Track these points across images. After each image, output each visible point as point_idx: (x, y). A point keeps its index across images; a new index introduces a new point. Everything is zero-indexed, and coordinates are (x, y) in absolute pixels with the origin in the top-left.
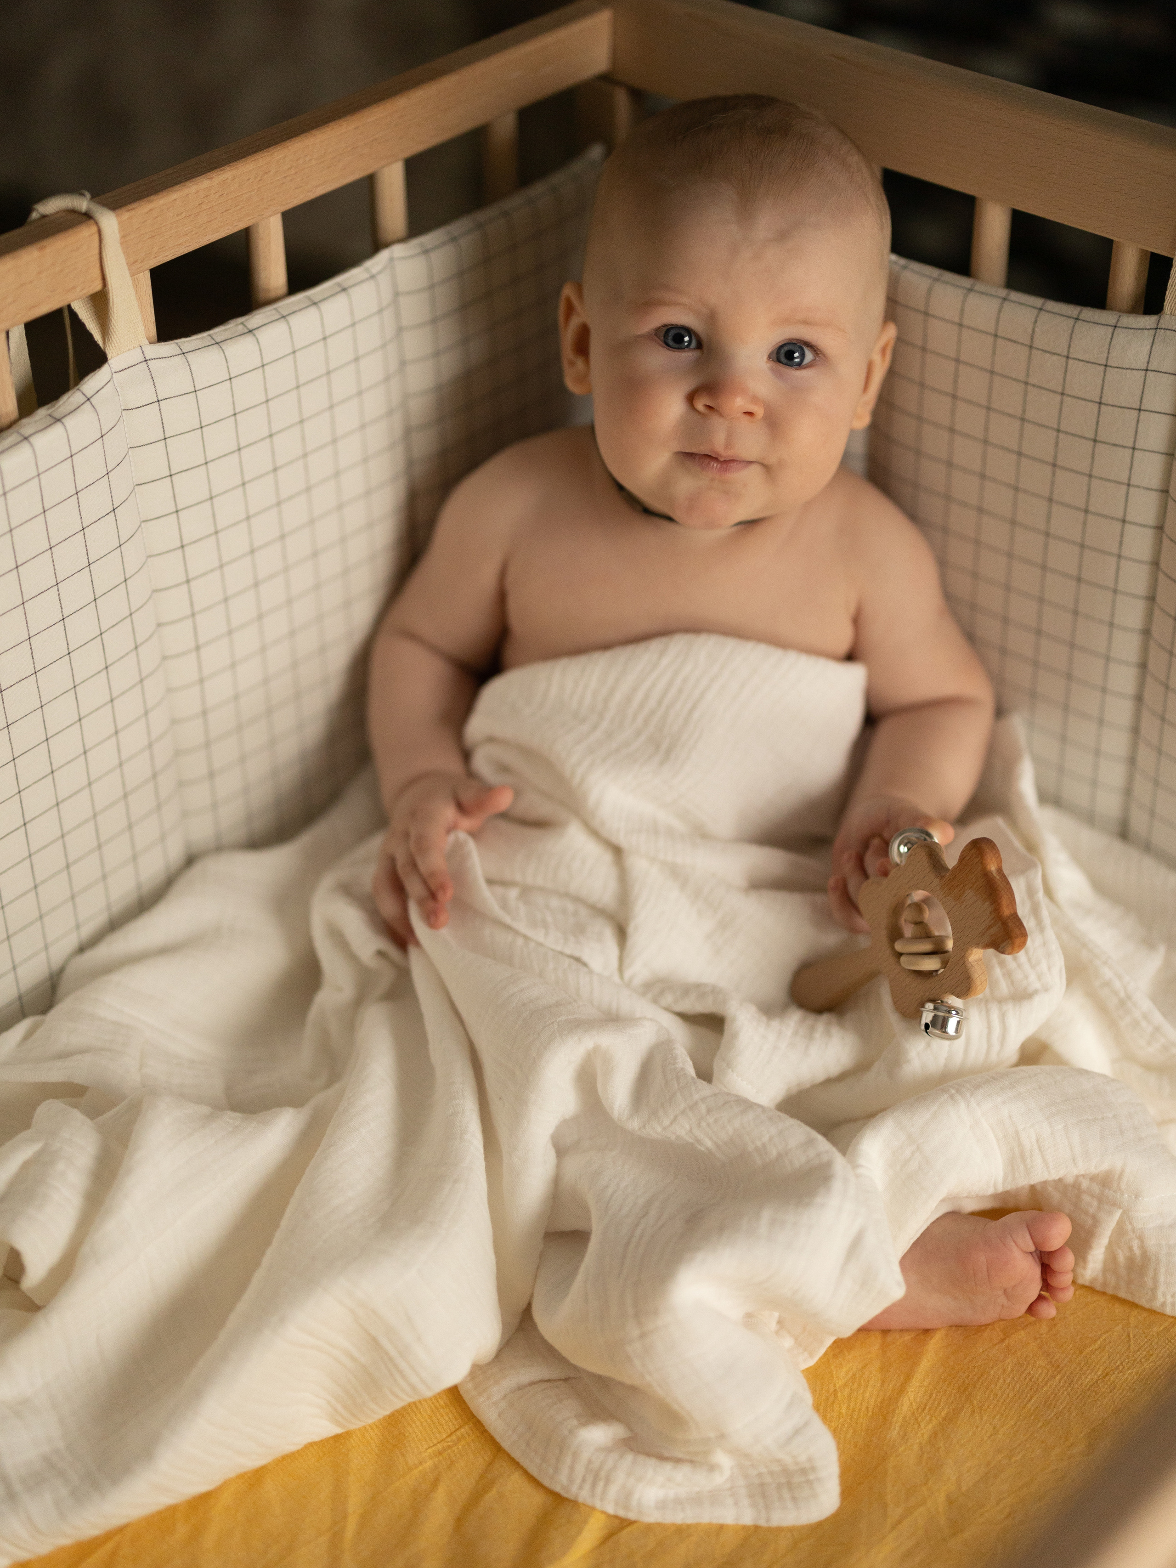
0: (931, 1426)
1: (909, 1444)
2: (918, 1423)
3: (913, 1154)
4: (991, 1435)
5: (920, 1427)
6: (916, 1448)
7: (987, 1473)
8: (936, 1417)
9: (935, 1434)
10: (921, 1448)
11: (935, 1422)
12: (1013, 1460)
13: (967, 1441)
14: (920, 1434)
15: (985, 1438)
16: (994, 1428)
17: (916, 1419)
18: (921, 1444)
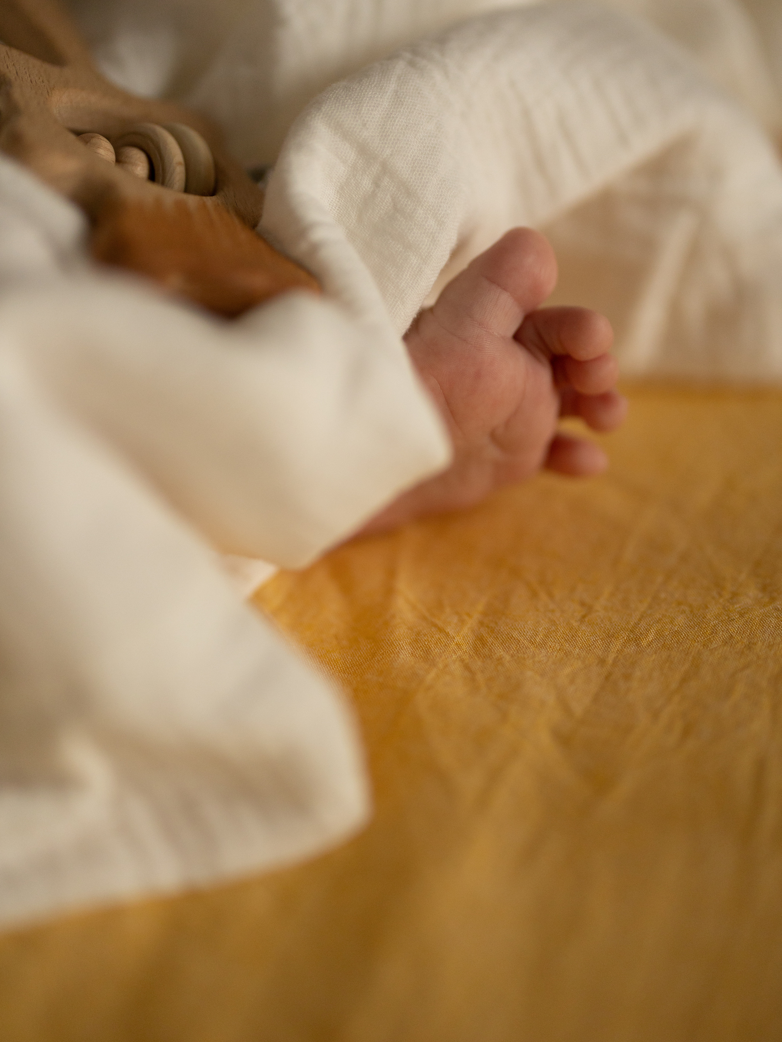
0: (466, 630)
1: (441, 666)
2: (441, 630)
3: (377, 183)
4: (584, 617)
5: (447, 635)
6: (456, 668)
7: (607, 678)
8: (469, 615)
9: (481, 639)
10: (467, 667)
11: (471, 623)
12: (644, 643)
13: (546, 636)
14: (453, 646)
15: (575, 624)
16: (583, 604)
17: (435, 626)
18: (462, 661)
